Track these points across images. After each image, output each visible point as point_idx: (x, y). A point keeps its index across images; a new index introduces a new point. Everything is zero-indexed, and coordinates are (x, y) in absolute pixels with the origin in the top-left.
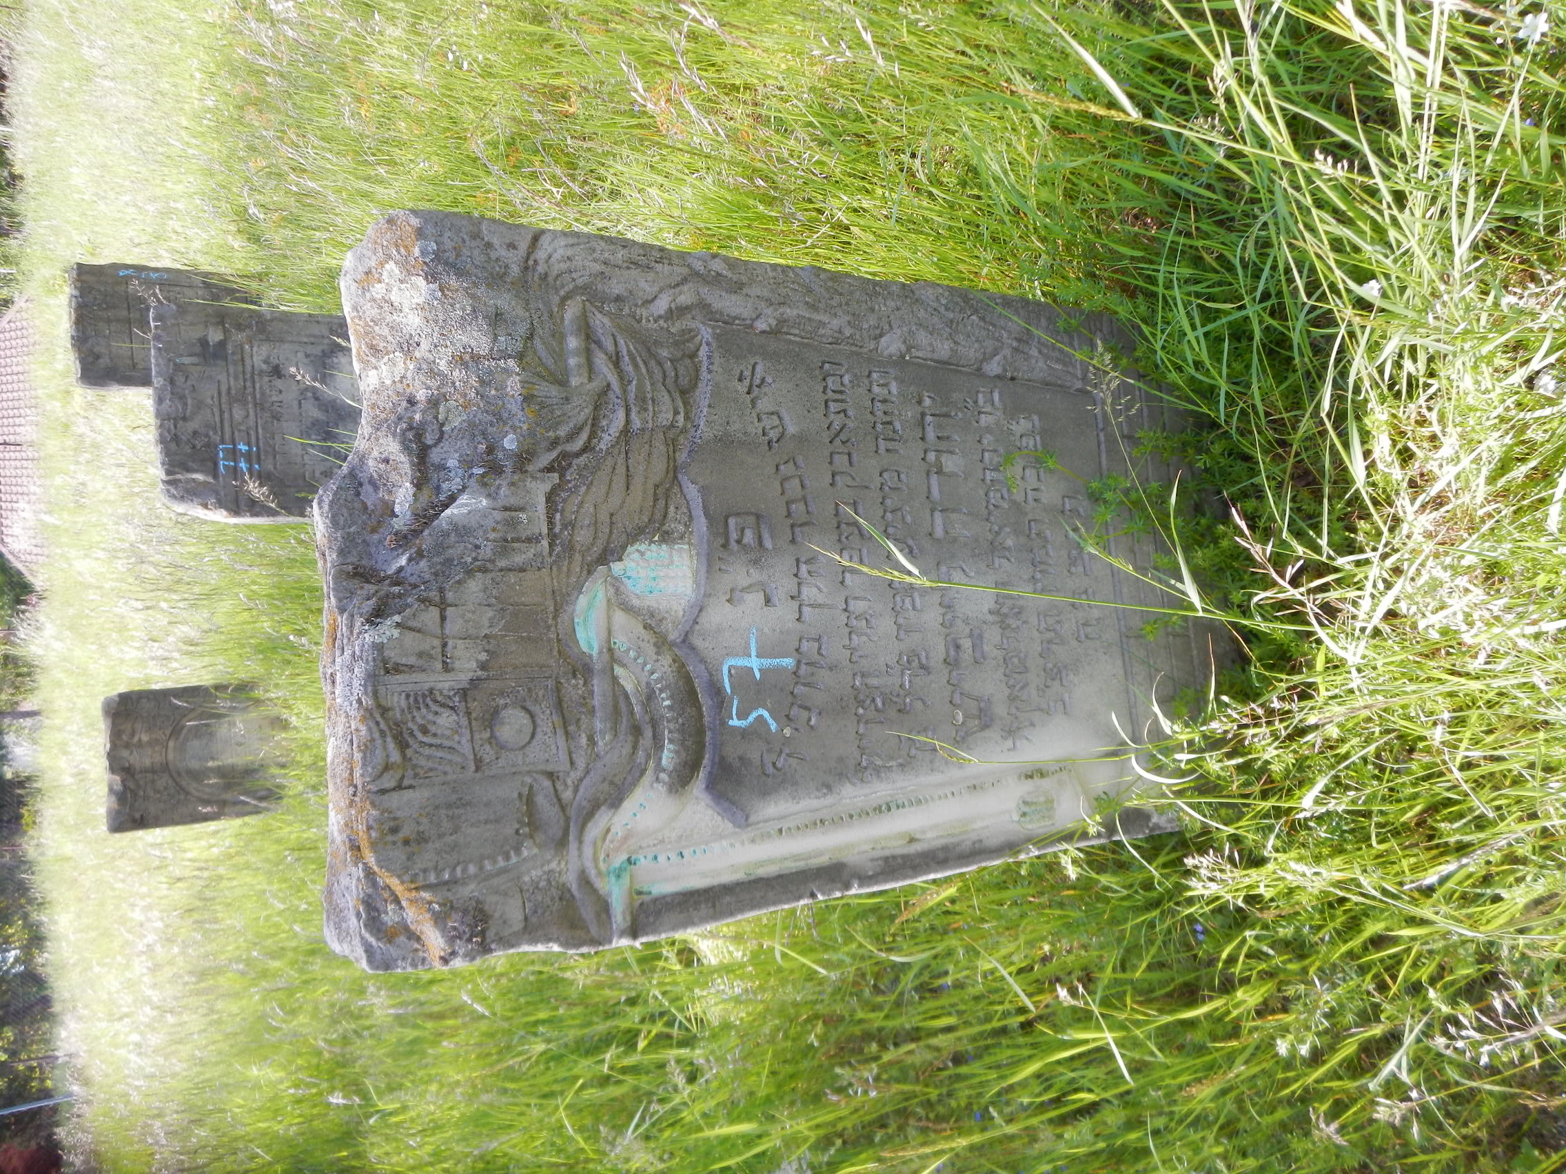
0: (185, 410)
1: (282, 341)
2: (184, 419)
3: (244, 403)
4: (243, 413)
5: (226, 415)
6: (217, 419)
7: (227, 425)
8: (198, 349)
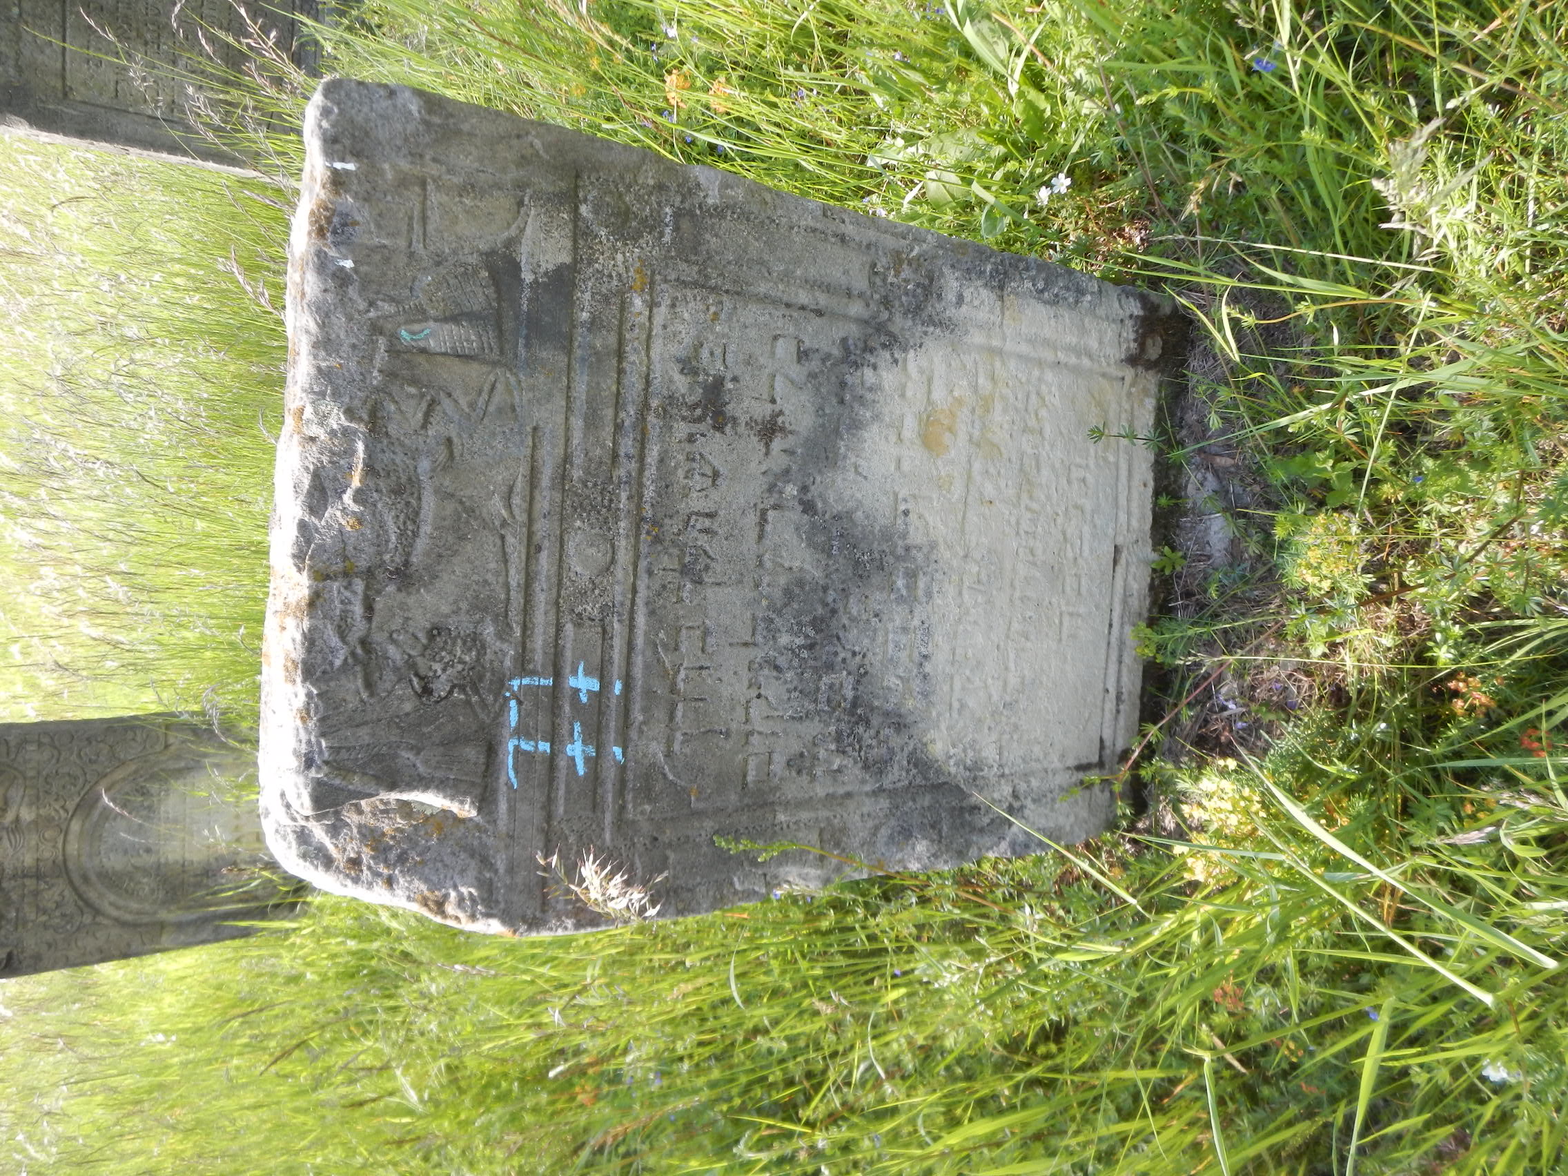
0: (408, 538)
1: (740, 294)
2: (404, 576)
3: (604, 514)
4: (598, 555)
5: (545, 562)
6: (515, 578)
7: (542, 599)
8: (479, 297)
